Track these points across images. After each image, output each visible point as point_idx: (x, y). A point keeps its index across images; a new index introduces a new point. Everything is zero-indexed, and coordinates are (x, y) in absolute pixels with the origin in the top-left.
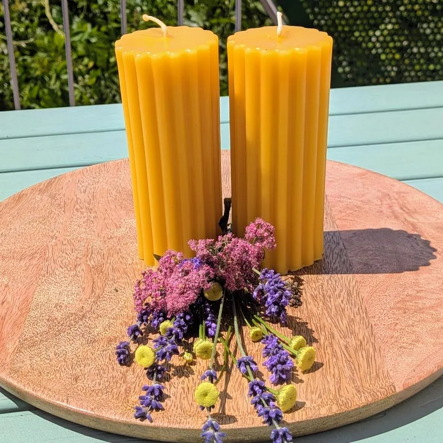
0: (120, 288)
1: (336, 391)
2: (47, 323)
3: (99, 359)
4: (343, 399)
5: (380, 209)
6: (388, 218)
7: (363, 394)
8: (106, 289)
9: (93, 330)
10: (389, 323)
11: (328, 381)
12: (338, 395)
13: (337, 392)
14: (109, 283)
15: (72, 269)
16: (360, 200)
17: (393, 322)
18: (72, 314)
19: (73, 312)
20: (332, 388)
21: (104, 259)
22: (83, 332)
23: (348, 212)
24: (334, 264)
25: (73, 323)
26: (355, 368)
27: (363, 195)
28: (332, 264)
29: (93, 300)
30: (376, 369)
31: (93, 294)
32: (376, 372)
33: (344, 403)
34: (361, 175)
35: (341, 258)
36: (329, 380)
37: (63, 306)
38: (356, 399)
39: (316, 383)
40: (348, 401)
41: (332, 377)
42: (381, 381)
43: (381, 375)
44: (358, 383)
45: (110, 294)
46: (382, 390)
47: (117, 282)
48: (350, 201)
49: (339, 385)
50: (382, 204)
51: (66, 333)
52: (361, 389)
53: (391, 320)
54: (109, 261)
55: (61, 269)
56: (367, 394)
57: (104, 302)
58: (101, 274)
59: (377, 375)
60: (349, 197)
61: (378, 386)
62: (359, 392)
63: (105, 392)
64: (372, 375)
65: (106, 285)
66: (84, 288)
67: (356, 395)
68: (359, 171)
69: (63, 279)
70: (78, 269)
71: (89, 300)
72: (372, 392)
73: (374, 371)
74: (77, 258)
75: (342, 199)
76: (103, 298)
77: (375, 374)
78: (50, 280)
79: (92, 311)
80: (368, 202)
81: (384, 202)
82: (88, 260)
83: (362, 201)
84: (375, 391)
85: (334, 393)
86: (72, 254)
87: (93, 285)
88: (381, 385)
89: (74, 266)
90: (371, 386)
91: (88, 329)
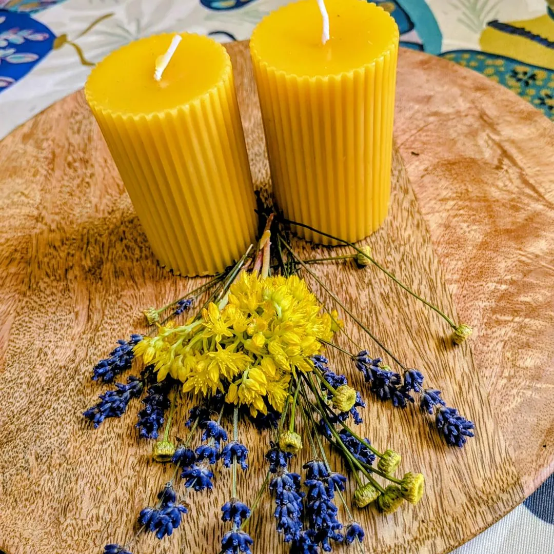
0: (126, 307)
3: (97, 462)
7: (477, 507)
8: (107, 312)
9: (89, 397)
14: (110, 298)
15: (62, 276)
18: (61, 368)
21: (103, 252)
22: (75, 406)
25: (62, 387)
29: (89, 336)
30: (489, 445)
31: (90, 324)
37: (49, 352)
45: (112, 322)
46: (504, 496)
47: (121, 295)
51: (51, 410)
54: (110, 257)
55: (46, 279)
57: (103, 339)
58: (100, 282)
61: (497, 485)
62: (471, 500)
63: (106, 535)
64: (484, 460)
65: (106, 304)
66: (77, 314)
67: (468, 508)
69: (50, 299)
70: (70, 276)
71: (84, 336)
72: (490, 502)
74: (68, 254)
76: (102, 330)
77: (488, 455)
78: (32, 302)
79: (88, 358)
82: (83, 257)
86: (62, 249)
87: (89, 305)
89: (64, 270)
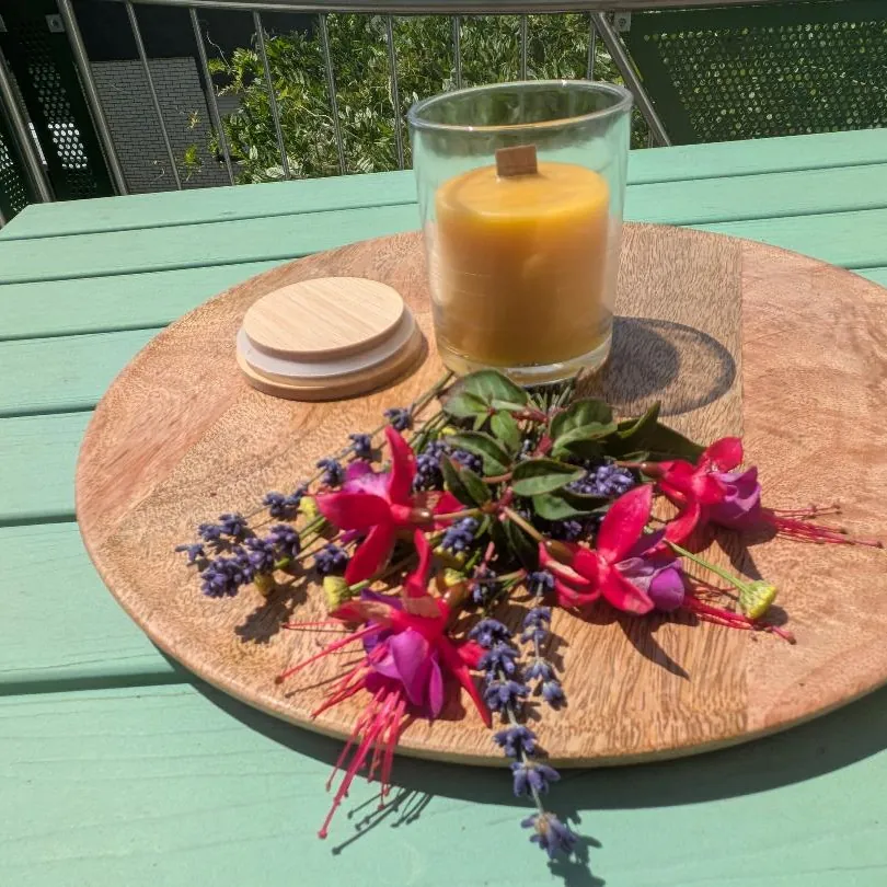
1: (619, 698)
2: (211, 466)
4: (627, 722)
5: (831, 331)
6: (840, 348)
7: (671, 721)
10: (781, 559)
11: (613, 669)
12: (620, 709)
13: (622, 702)
16: (799, 312)
17: (790, 557)
19: (256, 453)
20: (615, 689)
23: (771, 331)
24: (713, 423)
26: (678, 650)
27: (806, 305)
28: (709, 423)
30: (721, 662)
32: (719, 669)
33: (624, 734)
34: (812, 272)
35: (729, 412)
36: (617, 667)
38: (653, 730)
39: (589, 669)
40: (635, 730)
41: (625, 661)
42: (723, 694)
43: (726, 680)
44: (674, 688)
46: (716, 720)
48: (782, 313)
49: (631, 684)
50: (836, 324)
52: (673, 705)
53: (788, 552)
56: (680, 723)
59: (719, 678)
60: (780, 306)
61: (712, 707)
62: (666, 710)
64: (707, 676)
67: (658, 718)
68: (813, 264)
72: (693, 720)
73: (716, 665)
75: (766, 309)
77: (715, 672)
80: (812, 318)
81: (843, 320)
83: (801, 315)
84: (701, 717)
85: (614, 701)
88: (718, 706)
90: (697, 700)
91: (261, 486)
